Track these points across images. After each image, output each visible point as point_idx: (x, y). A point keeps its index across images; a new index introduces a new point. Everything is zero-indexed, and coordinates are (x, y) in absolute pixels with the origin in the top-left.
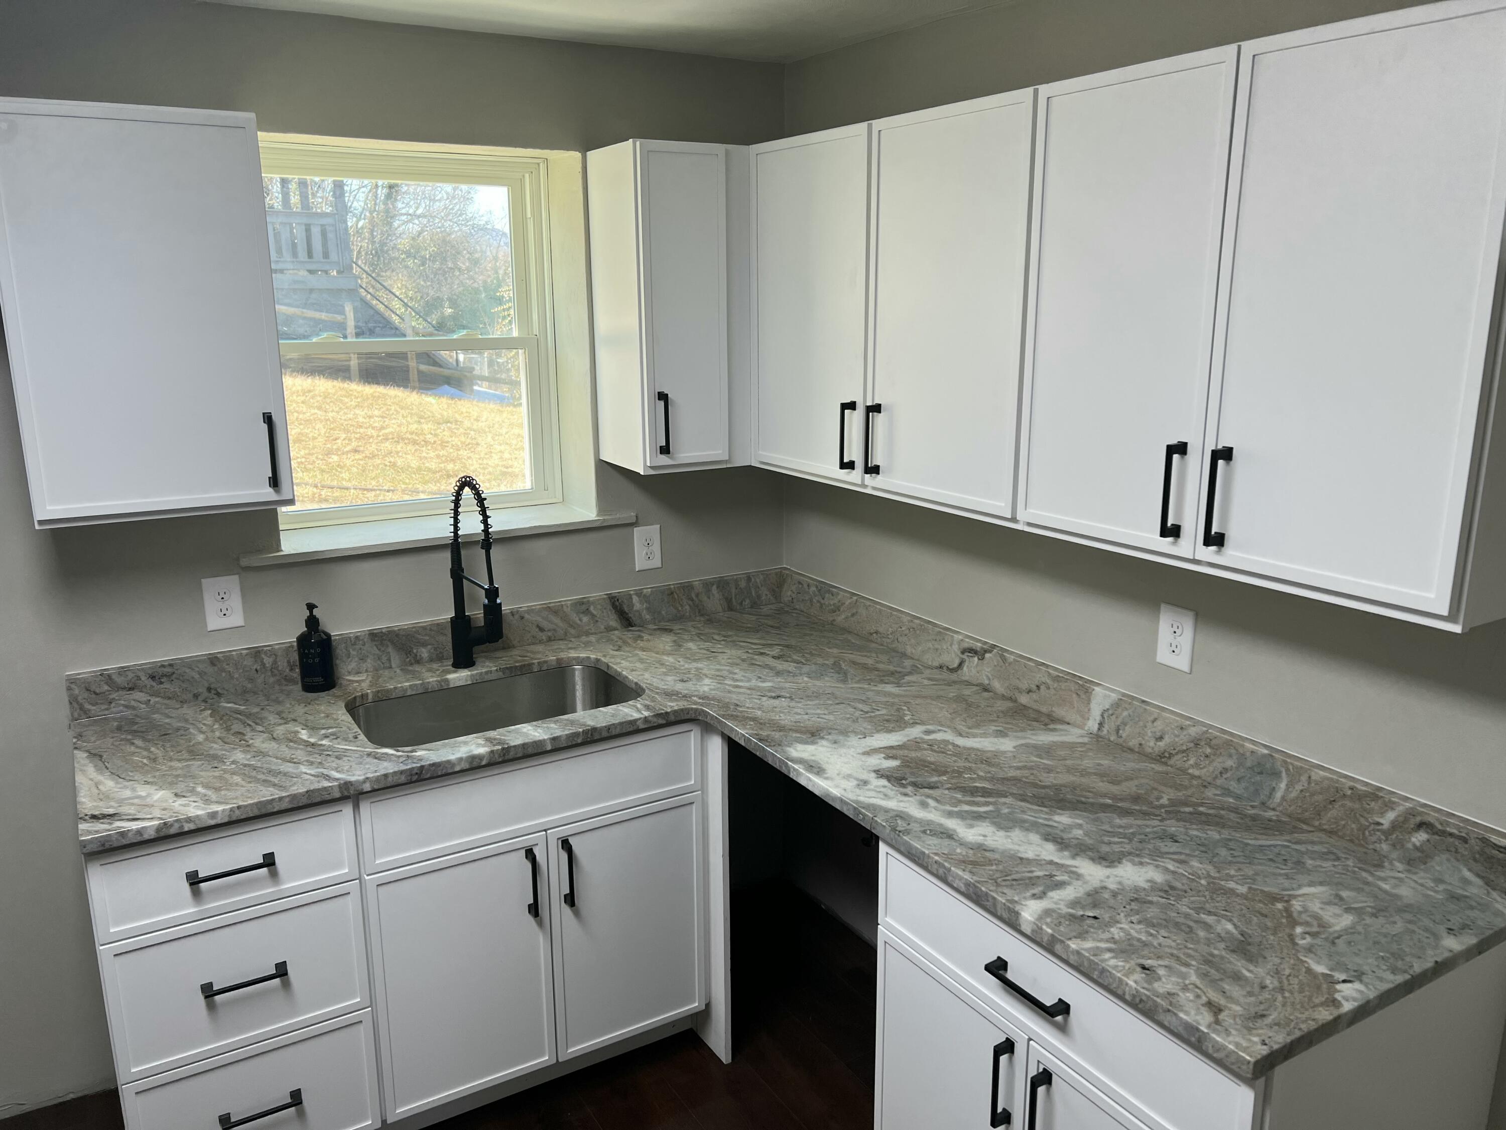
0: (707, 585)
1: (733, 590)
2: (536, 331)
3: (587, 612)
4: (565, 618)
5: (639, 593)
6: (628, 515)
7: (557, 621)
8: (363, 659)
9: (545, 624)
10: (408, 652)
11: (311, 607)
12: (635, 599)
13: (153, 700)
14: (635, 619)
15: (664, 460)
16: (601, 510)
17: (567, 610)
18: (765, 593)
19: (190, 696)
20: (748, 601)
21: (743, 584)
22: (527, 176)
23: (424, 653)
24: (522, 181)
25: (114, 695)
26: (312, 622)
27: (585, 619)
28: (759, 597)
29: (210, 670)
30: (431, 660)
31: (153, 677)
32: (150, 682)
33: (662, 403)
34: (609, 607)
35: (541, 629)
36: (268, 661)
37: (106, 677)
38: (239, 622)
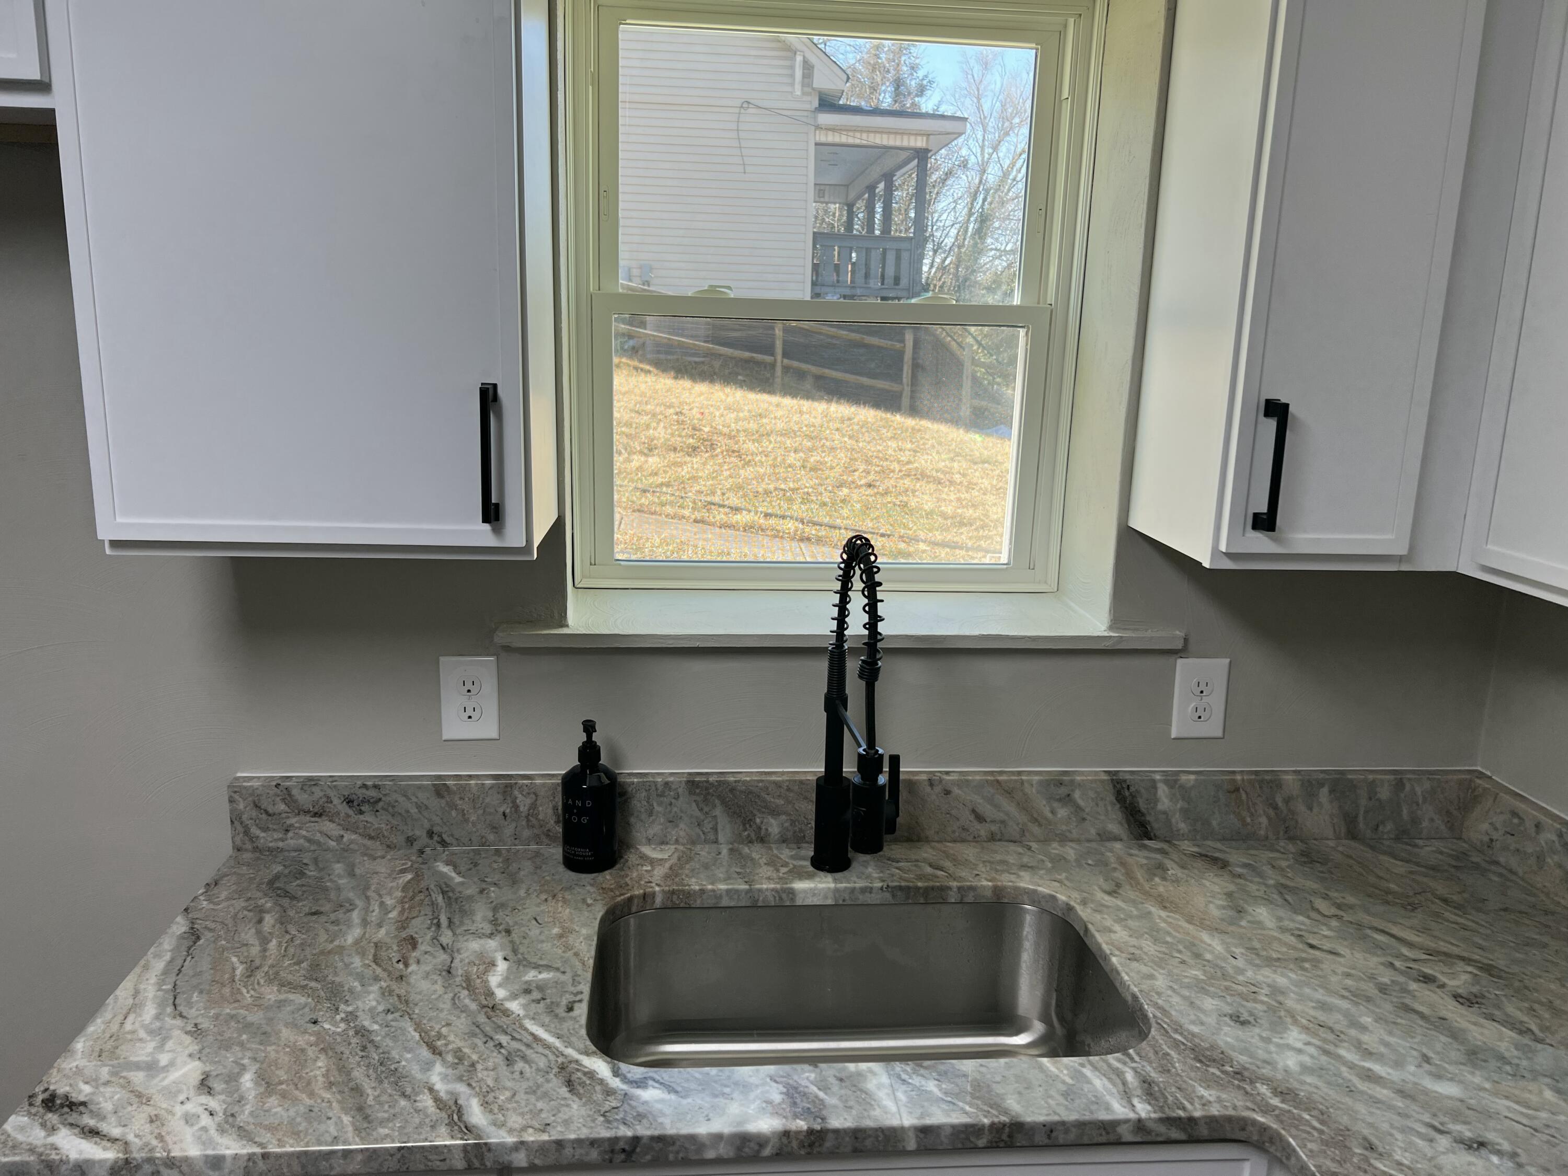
0: (1310, 785)
1: (1363, 802)
2: (1051, 298)
3: (1067, 799)
4: (1025, 806)
5: (1172, 780)
6: (1172, 636)
7: (1011, 808)
8: (673, 821)
9: (987, 810)
10: (747, 821)
11: (589, 727)
12: (1163, 791)
13: (348, 837)
14: (1156, 826)
15: (1260, 542)
16: (1116, 621)
17: (1032, 791)
18: (1429, 817)
19: (399, 839)
20: (1389, 826)
21: (1384, 793)
22: (1071, 21)
23: (774, 826)
24: (1062, 34)
25: (293, 820)
26: (589, 752)
27: (1062, 812)
28: (1415, 821)
29: (435, 803)
30: (784, 840)
31: (349, 802)
32: (344, 809)
33: (1271, 425)
34: (1111, 798)
35: (980, 818)
36: (524, 803)
37: (282, 789)
38: (491, 731)
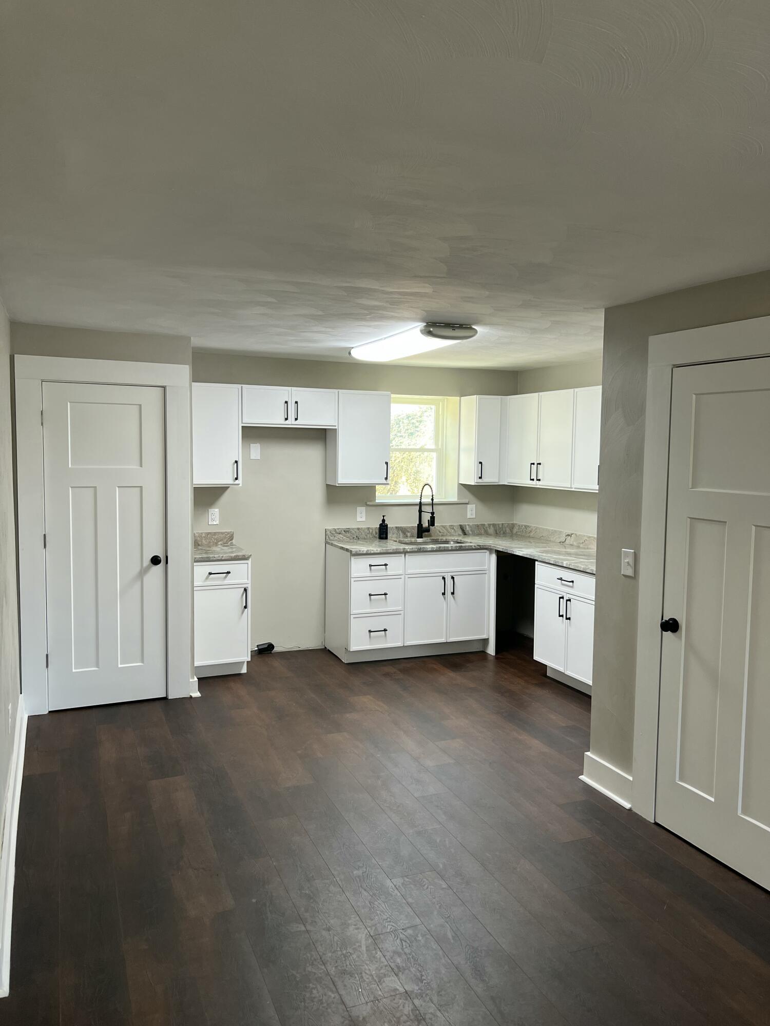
0: (489, 525)
1: (498, 528)
2: (440, 447)
3: (453, 529)
4: (447, 530)
5: (468, 525)
6: (467, 501)
7: (445, 530)
8: (393, 534)
9: (441, 531)
10: (405, 534)
11: (384, 516)
12: (467, 527)
13: (344, 537)
14: (467, 533)
15: (480, 480)
16: (458, 499)
17: (448, 527)
18: (508, 530)
19: (352, 538)
20: (502, 532)
21: (501, 526)
22: (441, 403)
23: (409, 534)
24: (439, 404)
25: (336, 535)
26: (383, 521)
27: (453, 531)
28: (506, 531)
29: (357, 531)
30: (410, 537)
31: (345, 531)
32: (344, 532)
33: (480, 465)
34: (459, 528)
35: (440, 532)
36: (371, 531)
37: (335, 530)
38: (364, 519)
